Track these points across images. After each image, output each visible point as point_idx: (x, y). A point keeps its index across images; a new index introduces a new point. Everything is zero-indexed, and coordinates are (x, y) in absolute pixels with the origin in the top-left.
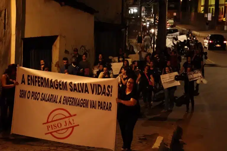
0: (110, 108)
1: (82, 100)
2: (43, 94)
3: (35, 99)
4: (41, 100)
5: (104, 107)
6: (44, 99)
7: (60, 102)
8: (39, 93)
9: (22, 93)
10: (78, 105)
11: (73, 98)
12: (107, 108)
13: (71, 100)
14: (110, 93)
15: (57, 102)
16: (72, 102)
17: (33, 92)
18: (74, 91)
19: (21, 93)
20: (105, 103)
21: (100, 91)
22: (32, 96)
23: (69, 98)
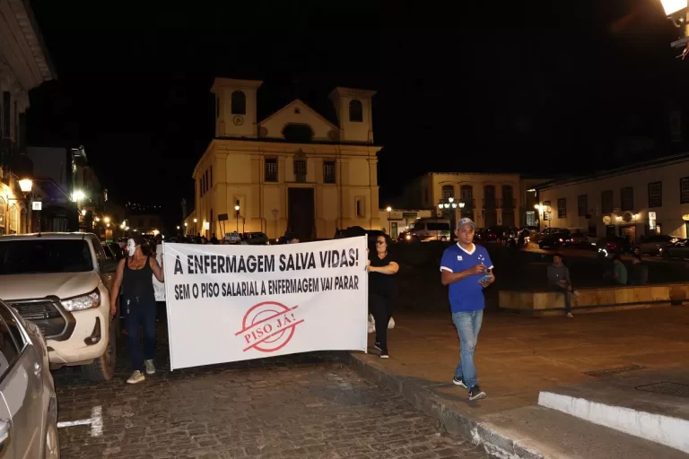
0: (356, 284)
1: (305, 280)
2: (224, 284)
3: (211, 296)
4: (224, 295)
5: (346, 284)
6: (229, 293)
7: (263, 291)
8: (216, 284)
9: (181, 292)
10: (300, 289)
11: (287, 281)
12: (351, 286)
13: (284, 284)
14: (356, 261)
15: (257, 294)
16: (287, 288)
17: (203, 285)
18: (288, 270)
19: (178, 291)
20: (346, 277)
21: (335, 261)
22: (203, 291)
23: (279, 281)
